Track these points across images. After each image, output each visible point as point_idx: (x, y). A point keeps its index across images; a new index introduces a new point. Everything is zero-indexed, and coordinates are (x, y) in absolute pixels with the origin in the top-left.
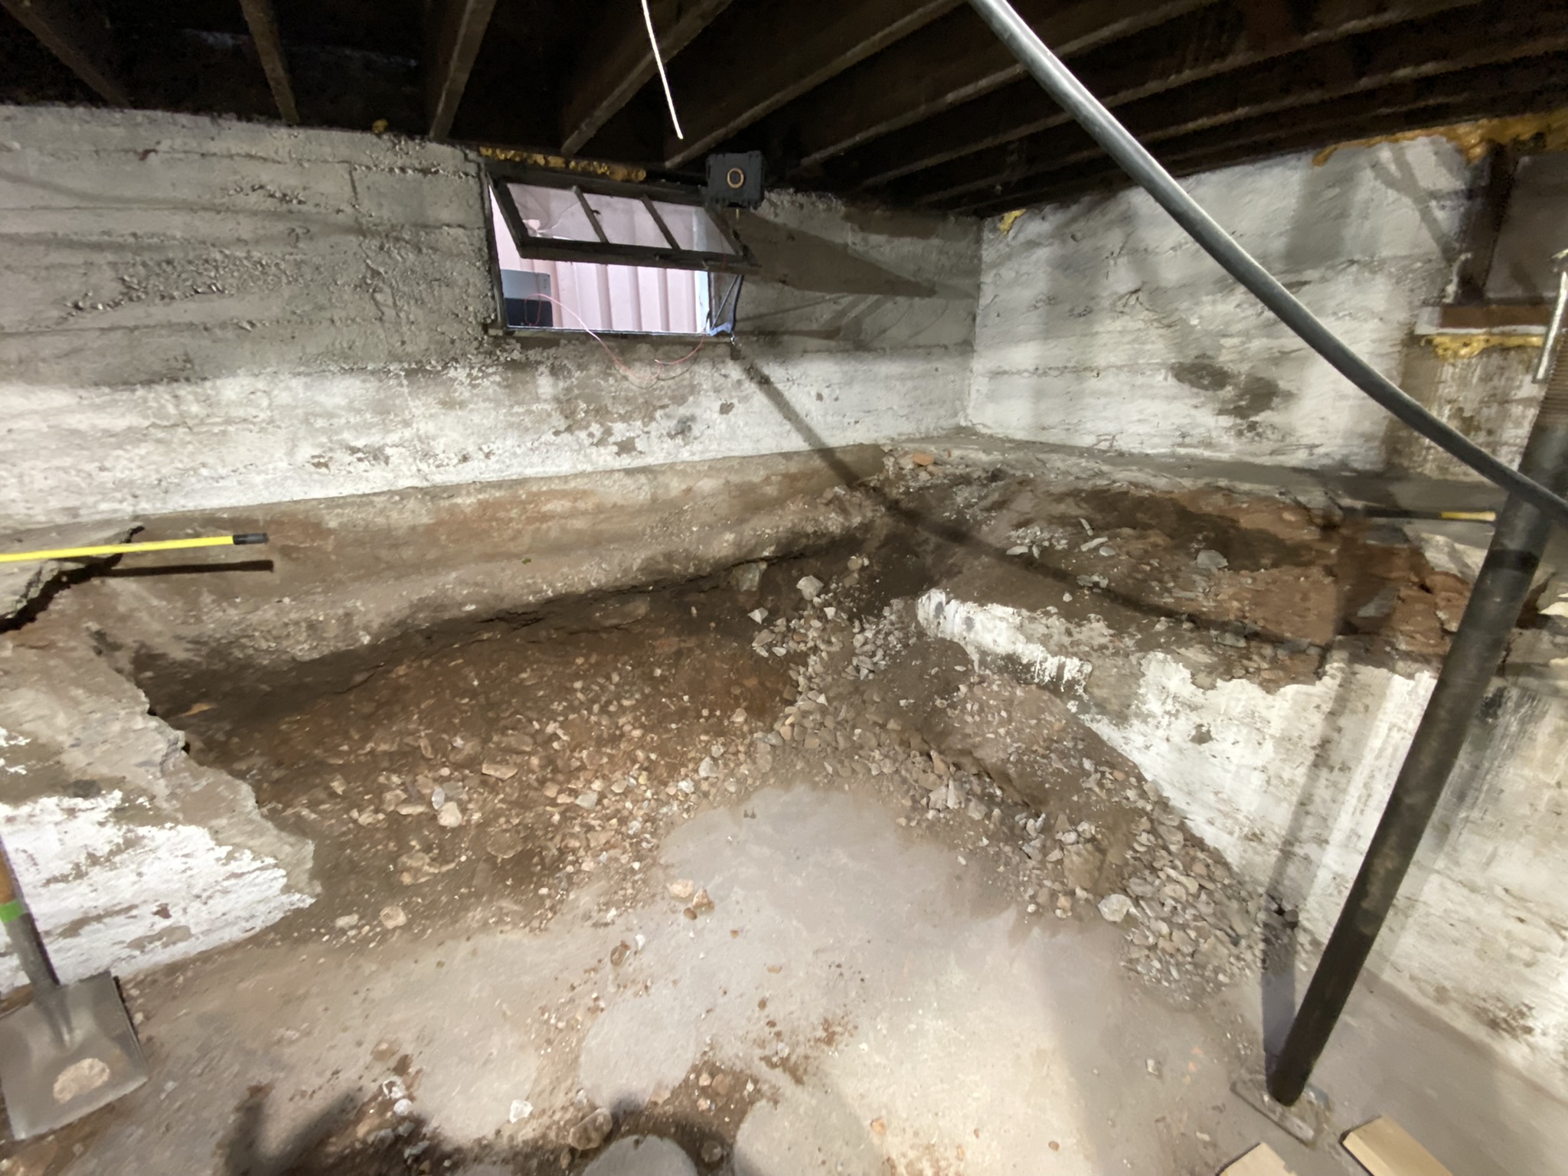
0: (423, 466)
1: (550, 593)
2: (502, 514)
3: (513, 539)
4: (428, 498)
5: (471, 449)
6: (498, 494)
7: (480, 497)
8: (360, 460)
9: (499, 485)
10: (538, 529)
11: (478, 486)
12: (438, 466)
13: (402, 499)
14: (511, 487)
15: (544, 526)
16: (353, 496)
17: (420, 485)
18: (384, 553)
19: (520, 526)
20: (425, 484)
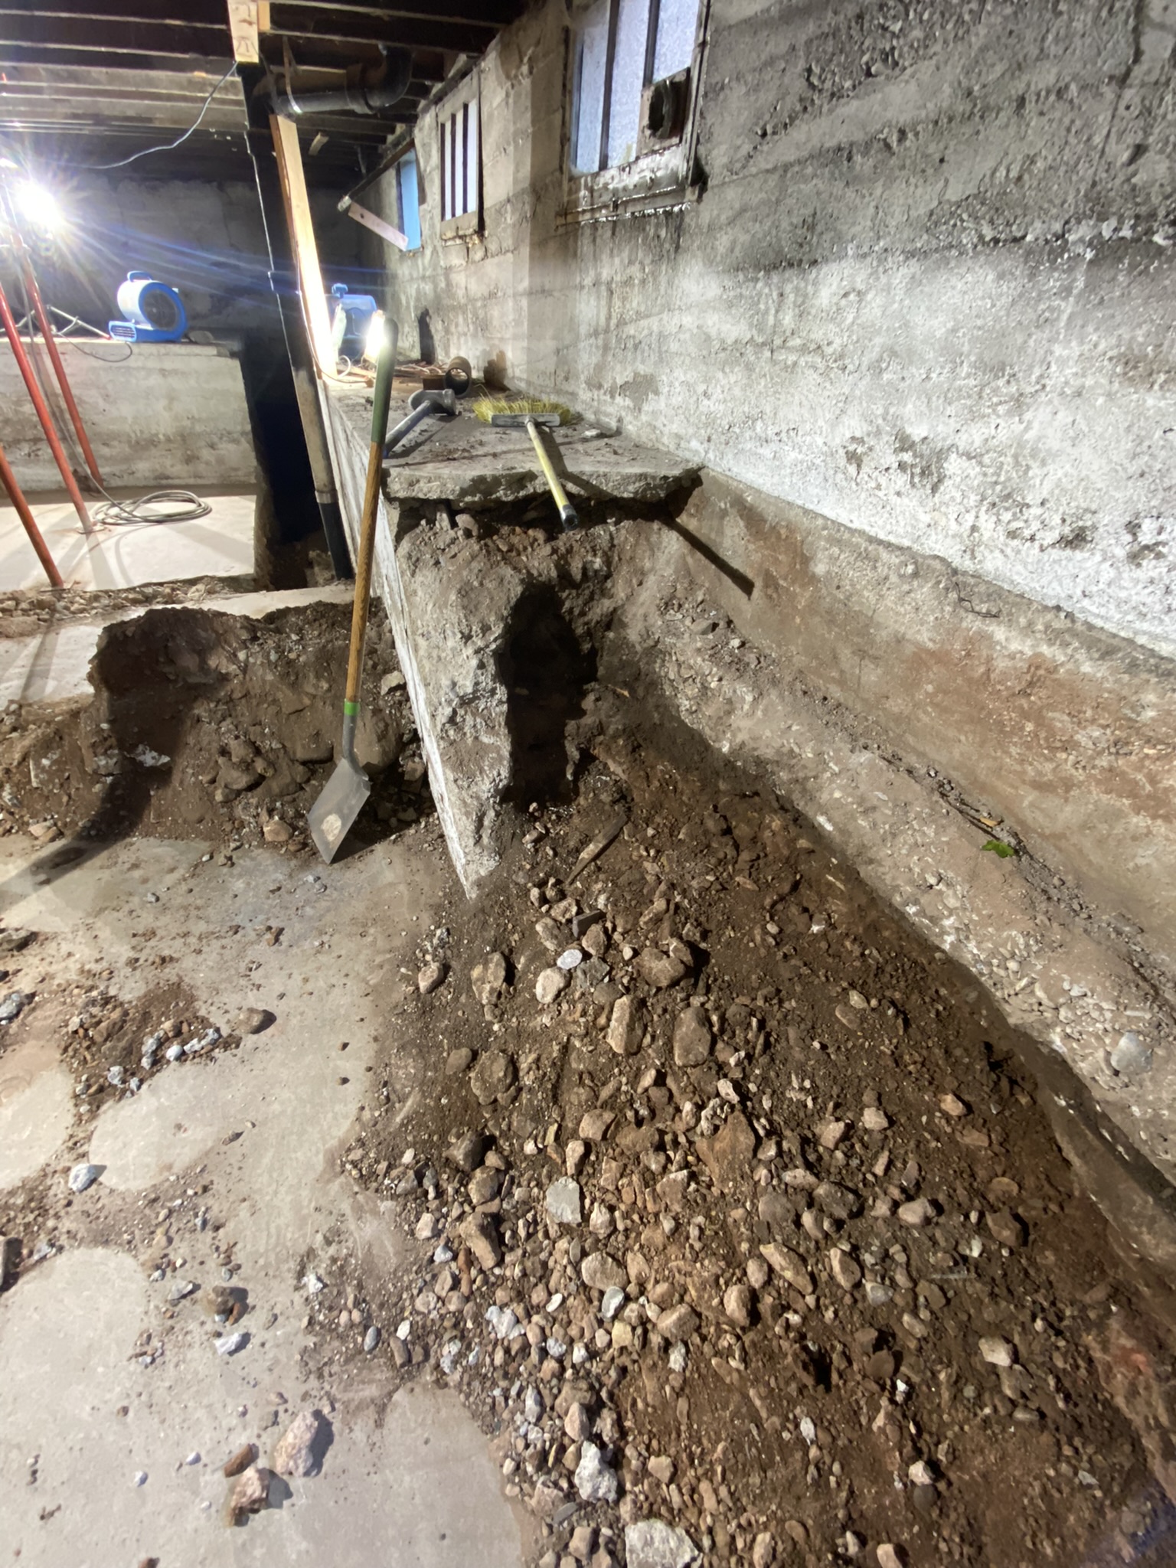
0: (987, 523)
1: (948, 942)
2: (1060, 720)
3: (1042, 786)
4: (953, 596)
5: (1109, 521)
6: (1087, 668)
7: (1045, 649)
8: (902, 466)
9: (1105, 646)
10: (1118, 815)
11: (1061, 623)
12: (1012, 535)
13: (915, 574)
14: (1133, 667)
15: (1139, 822)
16: (861, 533)
17: (956, 562)
18: (845, 653)
19: (1080, 775)
20: (967, 564)
